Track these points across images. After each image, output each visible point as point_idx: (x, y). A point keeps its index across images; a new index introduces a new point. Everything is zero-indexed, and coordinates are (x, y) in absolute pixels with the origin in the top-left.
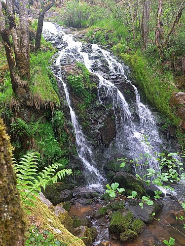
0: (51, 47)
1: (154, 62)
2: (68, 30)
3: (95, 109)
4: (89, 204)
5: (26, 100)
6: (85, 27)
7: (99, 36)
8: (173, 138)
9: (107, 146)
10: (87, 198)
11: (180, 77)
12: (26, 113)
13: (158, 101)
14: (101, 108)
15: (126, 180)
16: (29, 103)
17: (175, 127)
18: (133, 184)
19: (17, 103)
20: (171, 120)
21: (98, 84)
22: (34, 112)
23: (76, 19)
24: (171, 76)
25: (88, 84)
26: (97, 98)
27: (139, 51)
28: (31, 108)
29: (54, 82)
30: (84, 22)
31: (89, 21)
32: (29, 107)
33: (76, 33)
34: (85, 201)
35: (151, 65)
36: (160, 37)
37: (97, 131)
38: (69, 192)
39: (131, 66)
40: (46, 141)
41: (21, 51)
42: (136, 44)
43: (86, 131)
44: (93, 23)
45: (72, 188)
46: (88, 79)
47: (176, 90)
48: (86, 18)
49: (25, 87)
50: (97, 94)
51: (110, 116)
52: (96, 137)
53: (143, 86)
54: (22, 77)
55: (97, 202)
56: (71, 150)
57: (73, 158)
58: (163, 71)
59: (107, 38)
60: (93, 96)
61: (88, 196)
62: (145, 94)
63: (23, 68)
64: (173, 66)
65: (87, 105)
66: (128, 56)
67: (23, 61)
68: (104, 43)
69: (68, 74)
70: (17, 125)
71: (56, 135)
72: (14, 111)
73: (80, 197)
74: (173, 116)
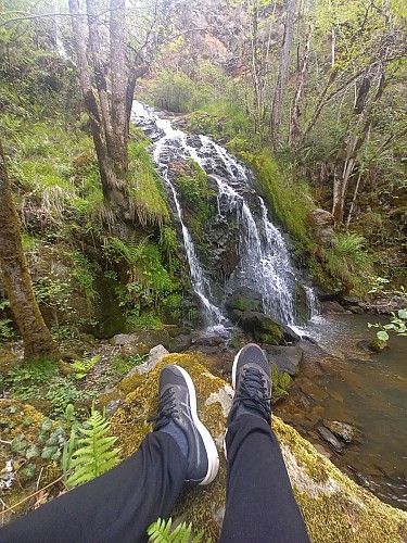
0: (143, 135)
1: (286, 166)
2: (162, 113)
3: (214, 227)
4: (214, 353)
5: (123, 210)
6: (186, 111)
7: (209, 125)
8: (304, 267)
9: (228, 277)
10: (210, 345)
11: (317, 190)
12: (124, 229)
13: (290, 219)
14: (221, 226)
15: (261, 323)
16: (127, 215)
17: (308, 254)
18: (271, 327)
19: (111, 215)
20: (304, 245)
21: (217, 192)
22: (134, 228)
23: (173, 99)
24: (306, 186)
25: (204, 190)
26: (216, 211)
27: (266, 149)
28: (133, 224)
29: (160, 186)
30: (183, 105)
31: (191, 103)
32: (127, 222)
33: (175, 119)
34: (209, 349)
35: (281, 171)
36: (296, 132)
37: (217, 257)
38: (186, 338)
39: (256, 170)
40: (152, 271)
41: (114, 132)
42: (263, 140)
43: (202, 257)
44: (196, 106)
45: (187, 333)
46: (205, 184)
47: (313, 207)
48: (186, 98)
49: (122, 190)
50: (216, 205)
51: (233, 237)
52: (215, 265)
53: (272, 198)
54: (119, 174)
55: (225, 350)
56: (184, 284)
57: (187, 294)
58: (297, 179)
59: (219, 129)
60: (210, 209)
61: (211, 342)
62: (274, 210)
63: (118, 159)
64: (309, 174)
65: (203, 221)
66: (251, 156)
67: (118, 149)
68: (216, 136)
69: (178, 175)
70: (111, 248)
71: (165, 262)
72: (105, 226)
73: (201, 344)
74: (307, 239)
